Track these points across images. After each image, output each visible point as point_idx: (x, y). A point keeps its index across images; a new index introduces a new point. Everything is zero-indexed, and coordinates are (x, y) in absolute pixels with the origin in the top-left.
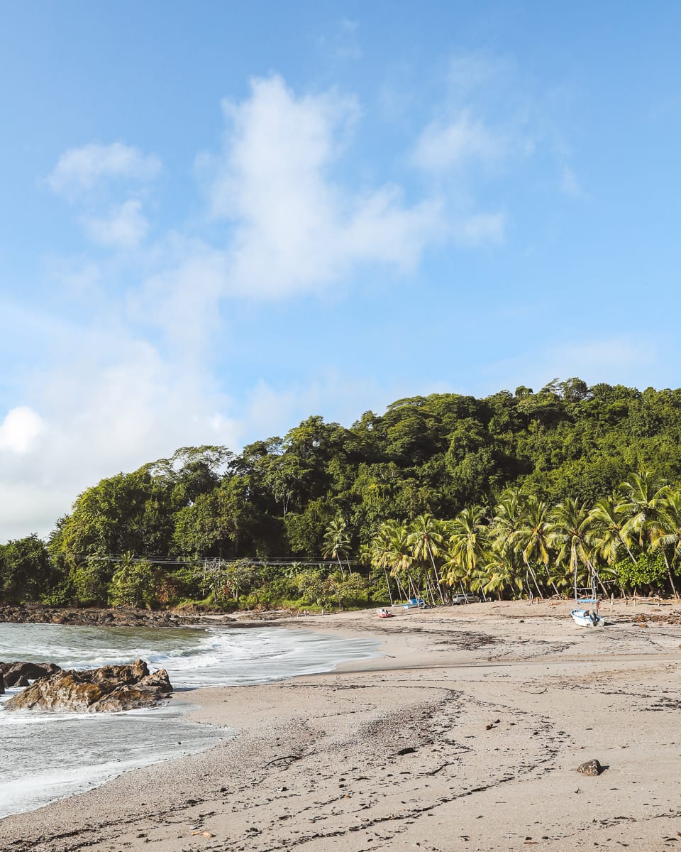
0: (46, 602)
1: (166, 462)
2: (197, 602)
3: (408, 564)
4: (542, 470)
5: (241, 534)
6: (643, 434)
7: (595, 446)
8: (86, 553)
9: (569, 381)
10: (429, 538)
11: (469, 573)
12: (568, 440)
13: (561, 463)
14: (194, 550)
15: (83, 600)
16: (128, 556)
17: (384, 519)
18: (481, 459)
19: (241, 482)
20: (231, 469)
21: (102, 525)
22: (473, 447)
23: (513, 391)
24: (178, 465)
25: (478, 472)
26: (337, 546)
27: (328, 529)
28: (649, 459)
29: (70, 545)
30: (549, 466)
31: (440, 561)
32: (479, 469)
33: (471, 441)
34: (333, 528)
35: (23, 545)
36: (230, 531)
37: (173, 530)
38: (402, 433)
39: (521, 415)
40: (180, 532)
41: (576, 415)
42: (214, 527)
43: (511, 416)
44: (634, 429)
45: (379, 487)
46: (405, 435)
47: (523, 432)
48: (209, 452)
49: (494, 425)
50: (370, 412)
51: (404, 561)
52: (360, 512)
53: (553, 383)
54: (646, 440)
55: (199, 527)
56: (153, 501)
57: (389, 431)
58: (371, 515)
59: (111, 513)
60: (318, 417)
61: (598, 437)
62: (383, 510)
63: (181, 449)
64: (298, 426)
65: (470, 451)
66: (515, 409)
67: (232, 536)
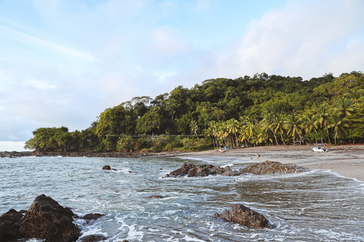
0: (95, 150)
1: (129, 102)
2: (148, 149)
3: (227, 135)
4: (257, 104)
5: (160, 126)
6: (289, 92)
7: (273, 96)
8: (105, 134)
9: (262, 74)
10: (234, 126)
11: (250, 137)
12: (265, 94)
13: (263, 102)
14: (144, 132)
15: (108, 149)
16: (123, 135)
17: (210, 120)
18: (237, 100)
19: (157, 109)
20: (151, 104)
21: (112, 124)
22: (234, 97)
23: (243, 77)
24: (133, 104)
25: (236, 105)
26: (196, 130)
27: (190, 124)
28: (292, 101)
29: (99, 131)
30: (259, 103)
31: (238, 134)
32: (236, 103)
33: (233, 94)
34: (192, 123)
35: (85, 131)
36: (157, 125)
37: (136, 125)
38: (209, 92)
39: (248, 85)
40: (139, 126)
41: (266, 86)
42: (151, 124)
43: (244, 86)
44: (286, 91)
45: (206, 110)
46: (210, 92)
47: (249, 91)
48: (144, 98)
49: (239, 88)
50: (197, 84)
51: (225, 134)
52: (201, 118)
53: (256, 74)
54: (289, 94)
55: (145, 124)
56: (128, 115)
57: (204, 91)
58: (205, 119)
59: (114, 120)
60: (181, 86)
61: (274, 93)
62: (209, 117)
63: (134, 98)
64: (174, 89)
65: (233, 98)
66: (245, 83)
67: (158, 127)
